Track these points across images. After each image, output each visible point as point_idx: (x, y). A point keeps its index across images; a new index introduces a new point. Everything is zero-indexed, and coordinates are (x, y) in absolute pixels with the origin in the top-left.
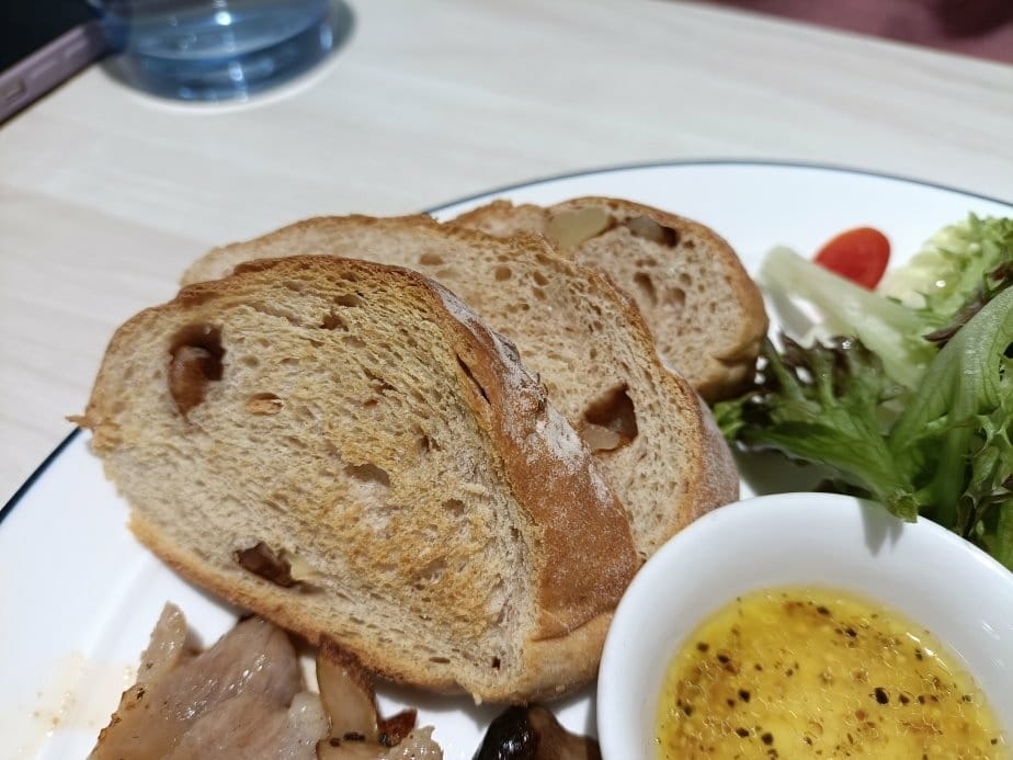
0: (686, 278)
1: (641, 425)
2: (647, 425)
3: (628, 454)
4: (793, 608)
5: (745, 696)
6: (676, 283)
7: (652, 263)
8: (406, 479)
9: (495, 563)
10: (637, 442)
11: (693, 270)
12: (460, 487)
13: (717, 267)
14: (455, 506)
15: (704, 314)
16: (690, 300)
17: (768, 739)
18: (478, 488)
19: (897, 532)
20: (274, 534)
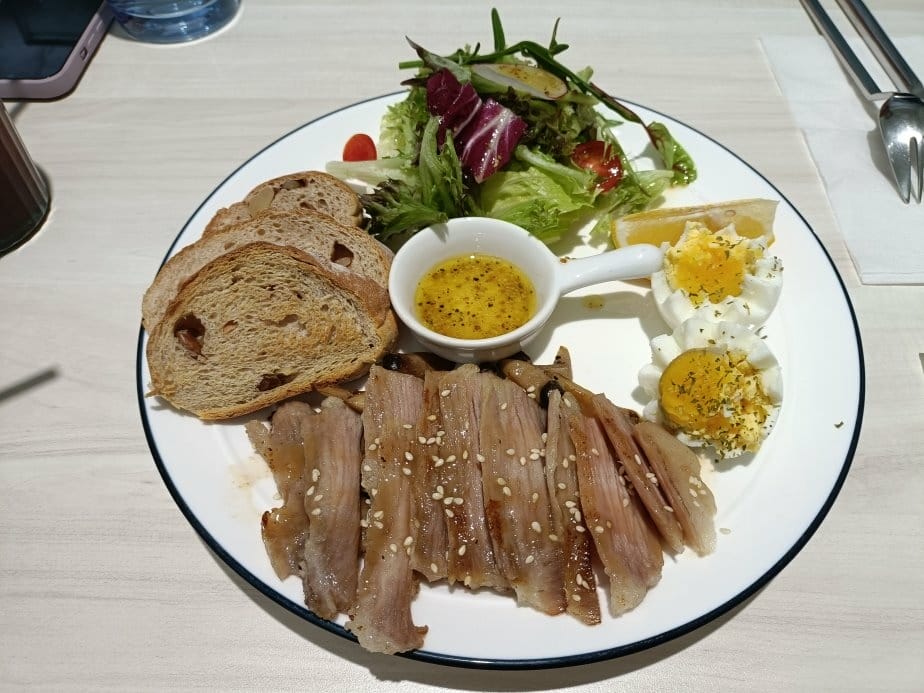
0: (320, 194)
1: (352, 250)
2: (354, 249)
3: (355, 261)
4: (435, 276)
5: (442, 306)
6: (318, 198)
7: (303, 196)
8: (301, 311)
9: (350, 315)
10: (355, 256)
11: (320, 190)
12: (322, 300)
13: (328, 183)
14: (325, 308)
15: (336, 203)
16: (327, 201)
17: (457, 311)
18: (328, 296)
19: (446, 229)
20: (268, 368)
